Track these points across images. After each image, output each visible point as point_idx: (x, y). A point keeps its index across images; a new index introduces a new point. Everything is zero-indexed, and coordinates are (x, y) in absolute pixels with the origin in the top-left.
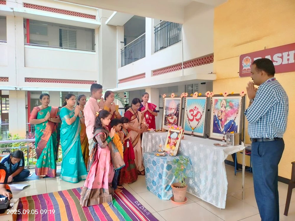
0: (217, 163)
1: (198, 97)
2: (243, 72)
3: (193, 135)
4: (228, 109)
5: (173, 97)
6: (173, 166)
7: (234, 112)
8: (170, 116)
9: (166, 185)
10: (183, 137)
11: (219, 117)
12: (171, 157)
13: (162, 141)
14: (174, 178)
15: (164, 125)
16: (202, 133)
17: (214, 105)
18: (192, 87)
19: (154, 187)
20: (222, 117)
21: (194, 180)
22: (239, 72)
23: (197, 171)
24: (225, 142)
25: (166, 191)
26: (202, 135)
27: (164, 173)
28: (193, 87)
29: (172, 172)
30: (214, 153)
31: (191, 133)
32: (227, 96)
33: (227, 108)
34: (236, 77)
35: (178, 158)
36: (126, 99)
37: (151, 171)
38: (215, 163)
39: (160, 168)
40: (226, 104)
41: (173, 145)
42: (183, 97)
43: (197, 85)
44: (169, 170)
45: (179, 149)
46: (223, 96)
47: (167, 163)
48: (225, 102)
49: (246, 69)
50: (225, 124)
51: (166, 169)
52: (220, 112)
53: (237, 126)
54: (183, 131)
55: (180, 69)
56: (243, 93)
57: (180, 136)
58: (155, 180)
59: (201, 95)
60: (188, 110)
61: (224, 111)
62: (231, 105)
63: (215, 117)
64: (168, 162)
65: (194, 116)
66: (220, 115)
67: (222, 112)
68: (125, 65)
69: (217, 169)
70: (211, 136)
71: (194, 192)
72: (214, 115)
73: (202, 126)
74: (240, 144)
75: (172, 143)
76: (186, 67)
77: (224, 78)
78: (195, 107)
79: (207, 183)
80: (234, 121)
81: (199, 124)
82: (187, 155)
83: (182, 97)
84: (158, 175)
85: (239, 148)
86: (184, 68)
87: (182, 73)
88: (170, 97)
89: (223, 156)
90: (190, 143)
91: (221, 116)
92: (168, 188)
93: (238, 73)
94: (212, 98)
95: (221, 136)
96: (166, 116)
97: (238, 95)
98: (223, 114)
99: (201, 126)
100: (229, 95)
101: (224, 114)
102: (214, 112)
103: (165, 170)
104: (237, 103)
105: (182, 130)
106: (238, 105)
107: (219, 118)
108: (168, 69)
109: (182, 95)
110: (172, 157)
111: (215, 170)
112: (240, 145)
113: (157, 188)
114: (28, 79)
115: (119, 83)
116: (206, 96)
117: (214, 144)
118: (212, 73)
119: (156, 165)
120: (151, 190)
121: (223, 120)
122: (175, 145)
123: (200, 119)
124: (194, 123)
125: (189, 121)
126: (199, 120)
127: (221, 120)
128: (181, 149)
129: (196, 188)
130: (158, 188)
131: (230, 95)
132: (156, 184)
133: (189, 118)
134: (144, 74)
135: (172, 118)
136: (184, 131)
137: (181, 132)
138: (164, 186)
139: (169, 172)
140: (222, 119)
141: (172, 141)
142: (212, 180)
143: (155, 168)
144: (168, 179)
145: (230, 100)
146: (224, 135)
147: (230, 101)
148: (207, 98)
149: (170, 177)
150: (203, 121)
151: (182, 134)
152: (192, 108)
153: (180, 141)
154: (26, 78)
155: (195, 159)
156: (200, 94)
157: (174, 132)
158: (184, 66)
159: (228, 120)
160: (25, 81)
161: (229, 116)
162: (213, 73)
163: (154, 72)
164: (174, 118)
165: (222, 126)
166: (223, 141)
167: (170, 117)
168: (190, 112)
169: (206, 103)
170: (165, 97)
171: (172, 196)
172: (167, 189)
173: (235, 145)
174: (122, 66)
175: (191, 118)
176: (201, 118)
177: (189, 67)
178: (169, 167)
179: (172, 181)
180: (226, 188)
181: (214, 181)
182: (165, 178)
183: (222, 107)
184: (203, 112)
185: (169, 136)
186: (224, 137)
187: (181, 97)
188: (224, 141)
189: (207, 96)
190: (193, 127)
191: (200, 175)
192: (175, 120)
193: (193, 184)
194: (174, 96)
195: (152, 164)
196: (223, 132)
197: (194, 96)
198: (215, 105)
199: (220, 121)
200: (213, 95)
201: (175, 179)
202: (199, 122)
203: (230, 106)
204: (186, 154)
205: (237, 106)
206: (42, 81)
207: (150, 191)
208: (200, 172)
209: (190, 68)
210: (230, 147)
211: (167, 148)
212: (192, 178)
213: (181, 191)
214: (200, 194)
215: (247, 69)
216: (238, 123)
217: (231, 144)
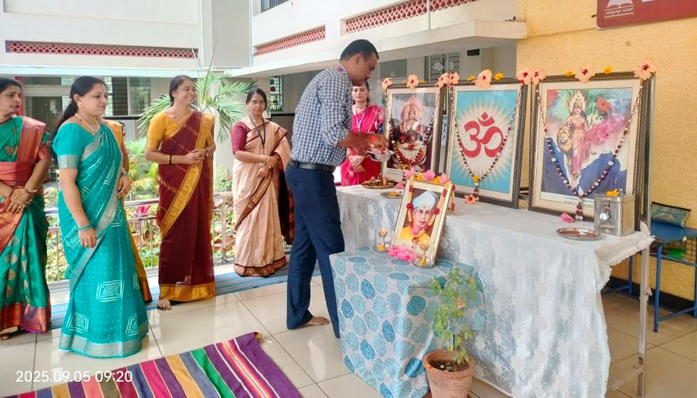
0: (572, 293)
1: (491, 83)
2: (607, 13)
3: (478, 198)
4: (594, 119)
5: (412, 86)
6: (428, 300)
7: (616, 131)
8: (405, 142)
9: (407, 359)
10: (453, 205)
11: (564, 143)
12: (418, 269)
13: (385, 214)
14: (431, 336)
15: (388, 166)
16: (508, 193)
17: (545, 110)
18: (443, 64)
19: (366, 361)
20: (572, 145)
21: (491, 337)
22: (595, 13)
23: (502, 312)
24: (583, 220)
25: (406, 377)
26: (508, 197)
27: (401, 322)
28: (447, 63)
29: (426, 318)
30: (564, 260)
31: (471, 190)
32: (590, 79)
33: (589, 118)
34: (587, 30)
35: (441, 272)
36: (276, 95)
37: (356, 313)
38: (567, 293)
39: (388, 306)
40: (587, 105)
41: (423, 231)
42: (445, 85)
43: (455, 58)
44: (416, 315)
45: (441, 241)
46: (577, 80)
47: (410, 293)
48: (582, 98)
49: (617, 6)
50: (584, 166)
51: (408, 310)
52: (567, 129)
53: (626, 171)
54: (453, 188)
55: (420, 11)
56: (646, 68)
57: (444, 205)
58: (371, 342)
59: (501, 79)
60: (462, 124)
61: (578, 125)
62: (604, 108)
63: (549, 143)
64: (412, 289)
65: (479, 142)
66: (565, 137)
67: (573, 128)
68: (271, 7)
69: (571, 311)
70: (537, 202)
71: (492, 377)
72: (547, 137)
73: (506, 170)
74: (637, 228)
75: (419, 224)
76: (437, 6)
77: (549, 32)
78: (485, 116)
79: (534, 352)
80: (615, 156)
81: (496, 166)
82: (468, 261)
83: (441, 86)
84: (380, 328)
85: (637, 243)
86: (431, 8)
87: (428, 23)
88: (404, 86)
89: (598, 272)
90: (476, 225)
91: (569, 141)
92: (414, 368)
93: (593, 16)
94: (537, 87)
95: (569, 203)
96: (393, 142)
97: (629, 75)
98: (575, 136)
99: (502, 170)
100: (596, 75)
101: (578, 134)
102: (546, 130)
103: (403, 313)
104: (624, 100)
105: (451, 185)
106: (629, 107)
107: (562, 146)
108: (386, 12)
109: (442, 79)
110: (421, 270)
111: (565, 316)
112: (637, 232)
113: (378, 367)
114: (15, 44)
115: (257, 54)
116: (519, 82)
117: (558, 231)
118: (514, 18)
119: (373, 295)
120: (356, 371)
121: (576, 152)
122: (429, 230)
123: (500, 149)
124: (481, 164)
125: (466, 157)
126: (498, 154)
127: (570, 154)
128: (447, 243)
129: (498, 365)
130: (381, 368)
131: (598, 77)
132: (373, 356)
133: (463, 147)
134: (322, 29)
135: (411, 148)
136: (456, 186)
137: (445, 192)
138: (400, 365)
139: (417, 320)
140: (572, 150)
141: (418, 218)
142: (555, 346)
143: (369, 304)
144: (413, 343)
145: (599, 91)
146: (580, 200)
147: (601, 95)
148: (522, 87)
149: (417, 336)
150: (509, 157)
151: (451, 195)
152: (475, 116)
153: (445, 218)
154: (8, 43)
155: (494, 277)
156: (499, 76)
157: (425, 191)
158: (432, 4)
159: (594, 154)
160: (8, 50)
161: (598, 142)
162: (517, 19)
163: (347, 23)
164: (416, 148)
165: (573, 171)
166: (577, 217)
167: (406, 145)
168: (467, 131)
169: (519, 103)
170: (389, 87)
171: (425, 392)
172: (410, 372)
173: (623, 233)
174: (263, 10)
175: (471, 146)
176: (502, 148)
177: (446, 5)
178: (416, 305)
179: (426, 348)
180: (603, 374)
181: (563, 350)
182: (403, 339)
183: (572, 114)
184: (509, 129)
185: (409, 202)
186: (580, 207)
187: (438, 86)
188: (581, 218)
189: (523, 82)
190: (476, 175)
191: (513, 326)
192: (420, 154)
193: (488, 352)
194: (416, 83)
195: (360, 292)
196: (575, 190)
197: (479, 81)
198: (548, 107)
199: (565, 155)
200: (542, 79)
201: (433, 339)
202: (496, 160)
203: (600, 111)
204: (463, 258)
205: (623, 110)
206: (52, 49)
207: (353, 372)
208: (512, 316)
209: (449, 8)
210: (611, 240)
211: (403, 239)
212: (484, 332)
213: (456, 381)
214: (511, 384)
215: (622, 6)
216: (627, 162)
217: (610, 229)
